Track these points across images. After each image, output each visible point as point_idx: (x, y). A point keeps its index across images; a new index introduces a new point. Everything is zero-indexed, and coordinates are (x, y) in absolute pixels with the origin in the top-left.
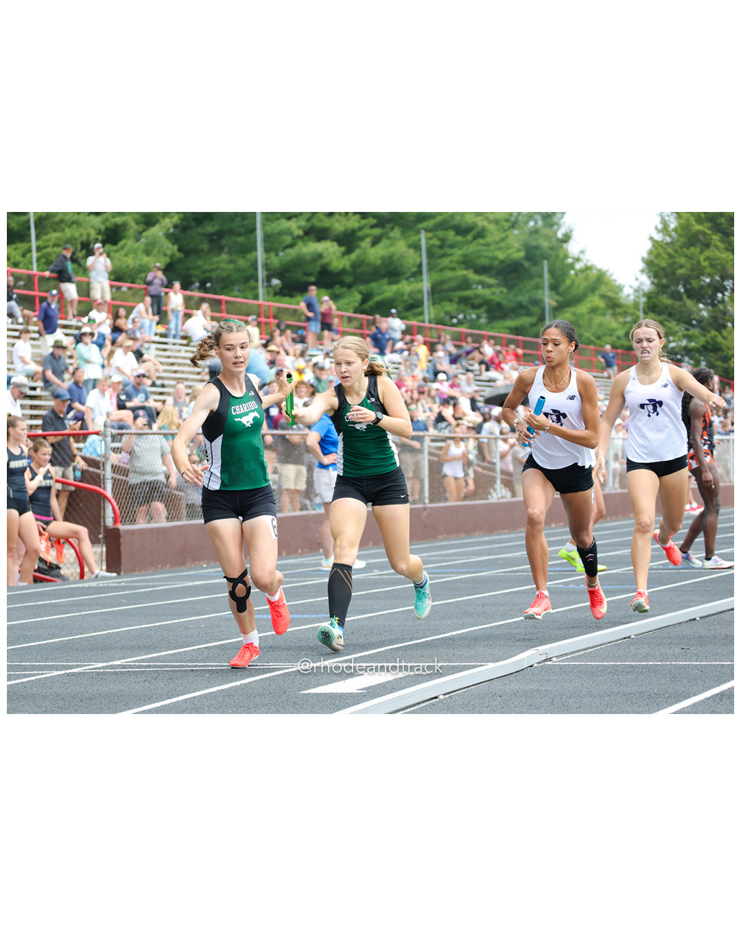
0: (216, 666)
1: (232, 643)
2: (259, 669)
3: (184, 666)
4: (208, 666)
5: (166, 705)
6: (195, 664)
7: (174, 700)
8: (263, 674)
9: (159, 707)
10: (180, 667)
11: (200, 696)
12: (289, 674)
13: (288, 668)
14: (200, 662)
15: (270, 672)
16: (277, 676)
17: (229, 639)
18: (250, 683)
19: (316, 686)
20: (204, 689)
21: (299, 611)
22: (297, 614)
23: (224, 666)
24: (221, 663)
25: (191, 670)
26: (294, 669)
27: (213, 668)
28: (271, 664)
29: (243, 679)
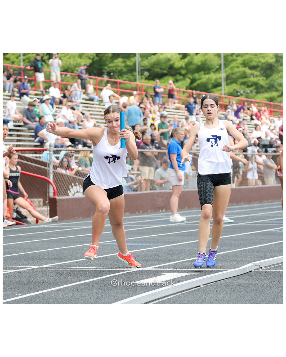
0: (93, 269)
1: (104, 257)
2: (114, 270)
3: (77, 269)
4: (89, 269)
5: (63, 288)
6: (83, 267)
7: (68, 285)
8: (115, 273)
9: (59, 289)
10: (75, 269)
11: (81, 284)
12: (128, 273)
13: (129, 270)
14: (85, 267)
15: (119, 272)
16: (123, 274)
17: (103, 255)
18: (108, 277)
19: (140, 280)
20: (84, 280)
21: (141, 242)
22: (140, 243)
23: (97, 269)
24: (96, 267)
25: (80, 271)
26: (131, 271)
27: (91, 270)
28: (121, 268)
29: (105, 275)
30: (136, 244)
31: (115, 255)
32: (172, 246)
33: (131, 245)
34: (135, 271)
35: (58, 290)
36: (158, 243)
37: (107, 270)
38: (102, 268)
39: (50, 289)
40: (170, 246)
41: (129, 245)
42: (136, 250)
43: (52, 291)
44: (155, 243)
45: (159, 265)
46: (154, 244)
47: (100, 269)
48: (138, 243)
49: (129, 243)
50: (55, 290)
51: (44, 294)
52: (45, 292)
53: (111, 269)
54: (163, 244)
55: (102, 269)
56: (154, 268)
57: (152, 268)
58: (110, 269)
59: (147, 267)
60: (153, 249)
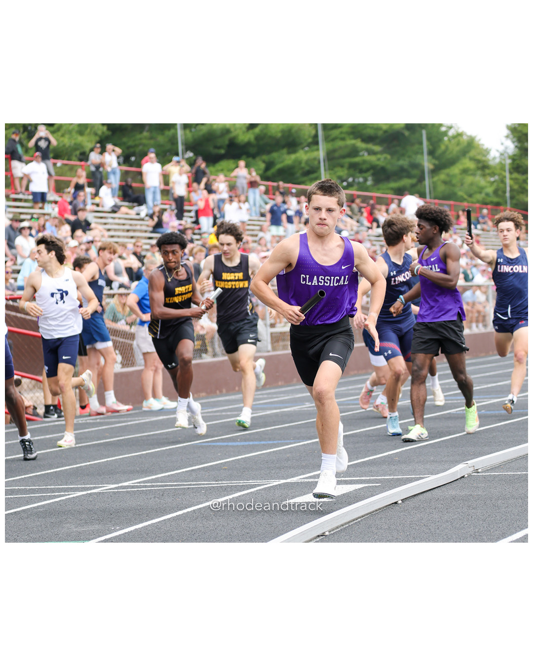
0: (207, 484)
1: (212, 466)
2: (243, 485)
3: (181, 485)
4: (200, 484)
5: (180, 515)
6: (189, 483)
7: (185, 511)
8: (247, 489)
9: (175, 517)
10: (178, 486)
11: (204, 508)
12: (270, 488)
13: (266, 484)
14: (192, 481)
15: (252, 488)
16: (260, 490)
17: (208, 463)
18: (240, 496)
19: (293, 497)
20: (205, 503)
21: (257, 439)
22: (255, 441)
23: (214, 484)
24: (210, 481)
25: (188, 488)
26: (271, 485)
27: (206, 486)
28: (251, 481)
29: (233, 494)
30: (251, 443)
31: (228, 462)
32: (310, 443)
33: (243, 446)
34: (277, 485)
35: (173, 518)
36: (284, 439)
37: (232, 486)
38: (220, 482)
39: (159, 517)
40: (308, 444)
41: (240, 446)
42: (256, 452)
43: (165, 520)
44: (280, 440)
45: (307, 473)
46: (280, 442)
47: (217, 484)
48: (252, 441)
49: (238, 441)
50: (169, 519)
51: (156, 525)
52: (156, 523)
53: (236, 483)
54: (294, 441)
55: (222, 483)
56: (304, 478)
57: (301, 479)
58: (234, 483)
59: (291, 478)
60: (284, 449)
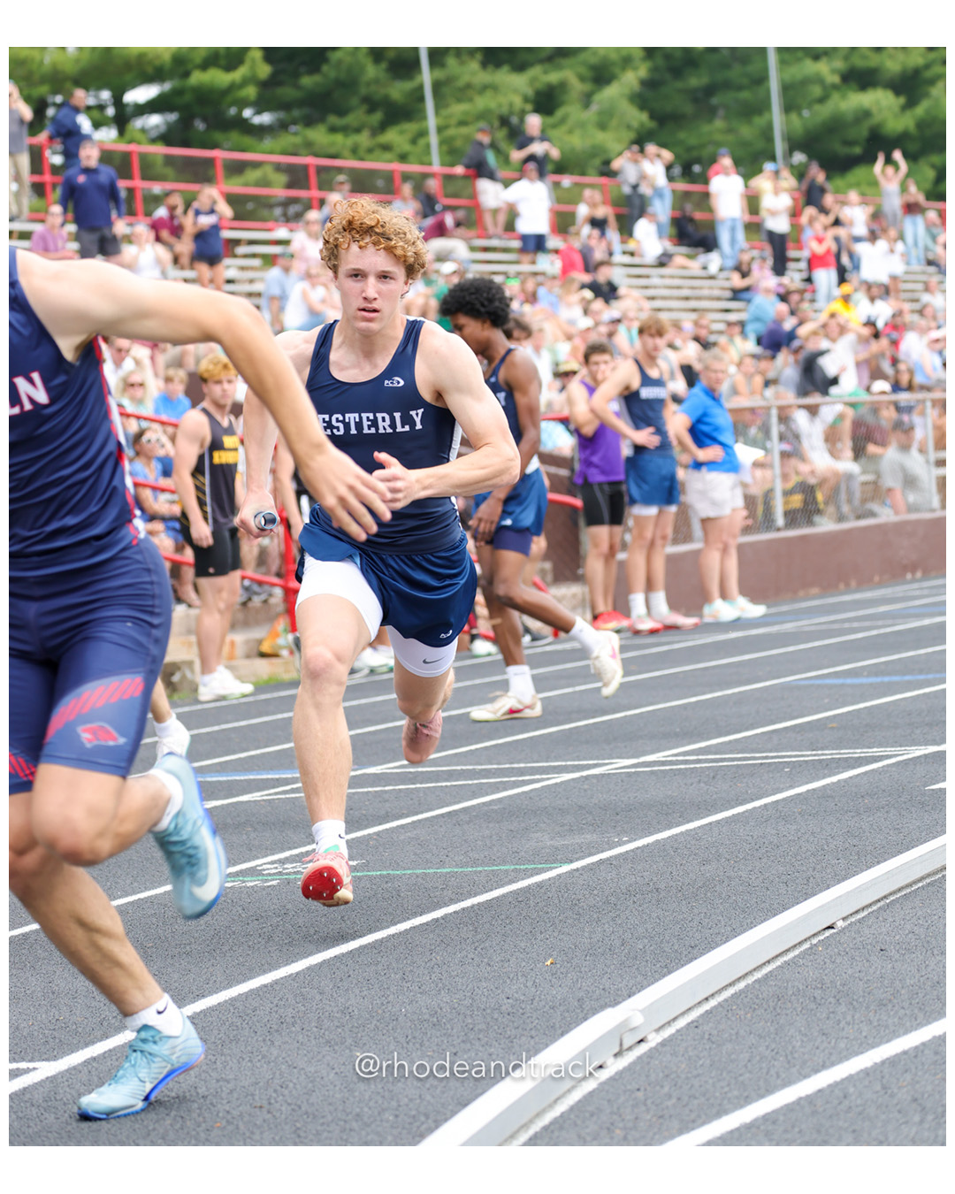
0: (795, 756)
1: (809, 723)
2: (858, 758)
3: (749, 759)
4: (784, 757)
5: (739, 814)
6: (764, 755)
7: (749, 806)
8: (866, 765)
10: (744, 760)
11: (784, 800)
12: (904, 762)
13: (901, 754)
14: (771, 751)
15: (876, 761)
16: (888, 766)
17: (804, 716)
18: (851, 778)
20: (787, 790)
21: (899, 671)
22: (895, 675)
23: (808, 756)
24: (801, 751)
25: (761, 764)
26: (910, 756)
27: (793, 760)
28: (875, 750)
29: (839, 773)
30: (886, 679)
31: (838, 715)
33: (872, 684)
34: (921, 756)
35: (727, 820)
37: (839, 759)
38: (820, 752)
39: (702, 818)
41: (866, 684)
42: (892, 695)
43: (711, 824)
47: (815, 755)
48: (890, 675)
49: (864, 676)
50: (718, 822)
51: (693, 833)
52: (694, 829)
53: (848, 753)
55: (823, 755)
58: (845, 754)
